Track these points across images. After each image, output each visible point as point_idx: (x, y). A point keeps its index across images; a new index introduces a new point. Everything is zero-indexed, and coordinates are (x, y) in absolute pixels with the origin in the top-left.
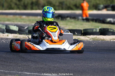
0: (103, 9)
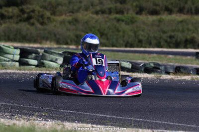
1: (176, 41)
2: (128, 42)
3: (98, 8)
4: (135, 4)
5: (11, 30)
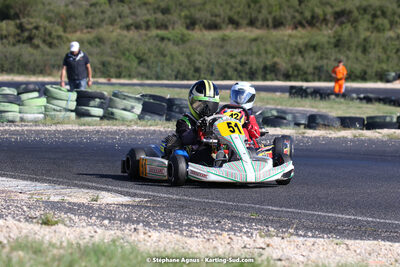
0: (395, 79)
1: (251, 68)
2: (178, 72)
3: (129, 21)
4: (183, 14)
5: (6, 56)
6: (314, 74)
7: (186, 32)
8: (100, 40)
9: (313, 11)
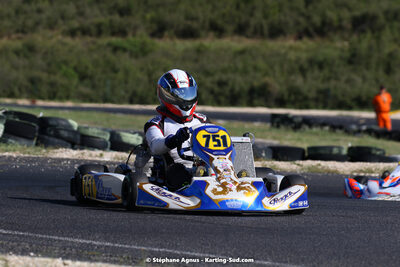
1: (232, 90)
2: (134, 94)
3: (75, 24)
4: (148, 16)
6: (316, 100)
7: (148, 40)
8: (31, 49)
9: (323, 16)
